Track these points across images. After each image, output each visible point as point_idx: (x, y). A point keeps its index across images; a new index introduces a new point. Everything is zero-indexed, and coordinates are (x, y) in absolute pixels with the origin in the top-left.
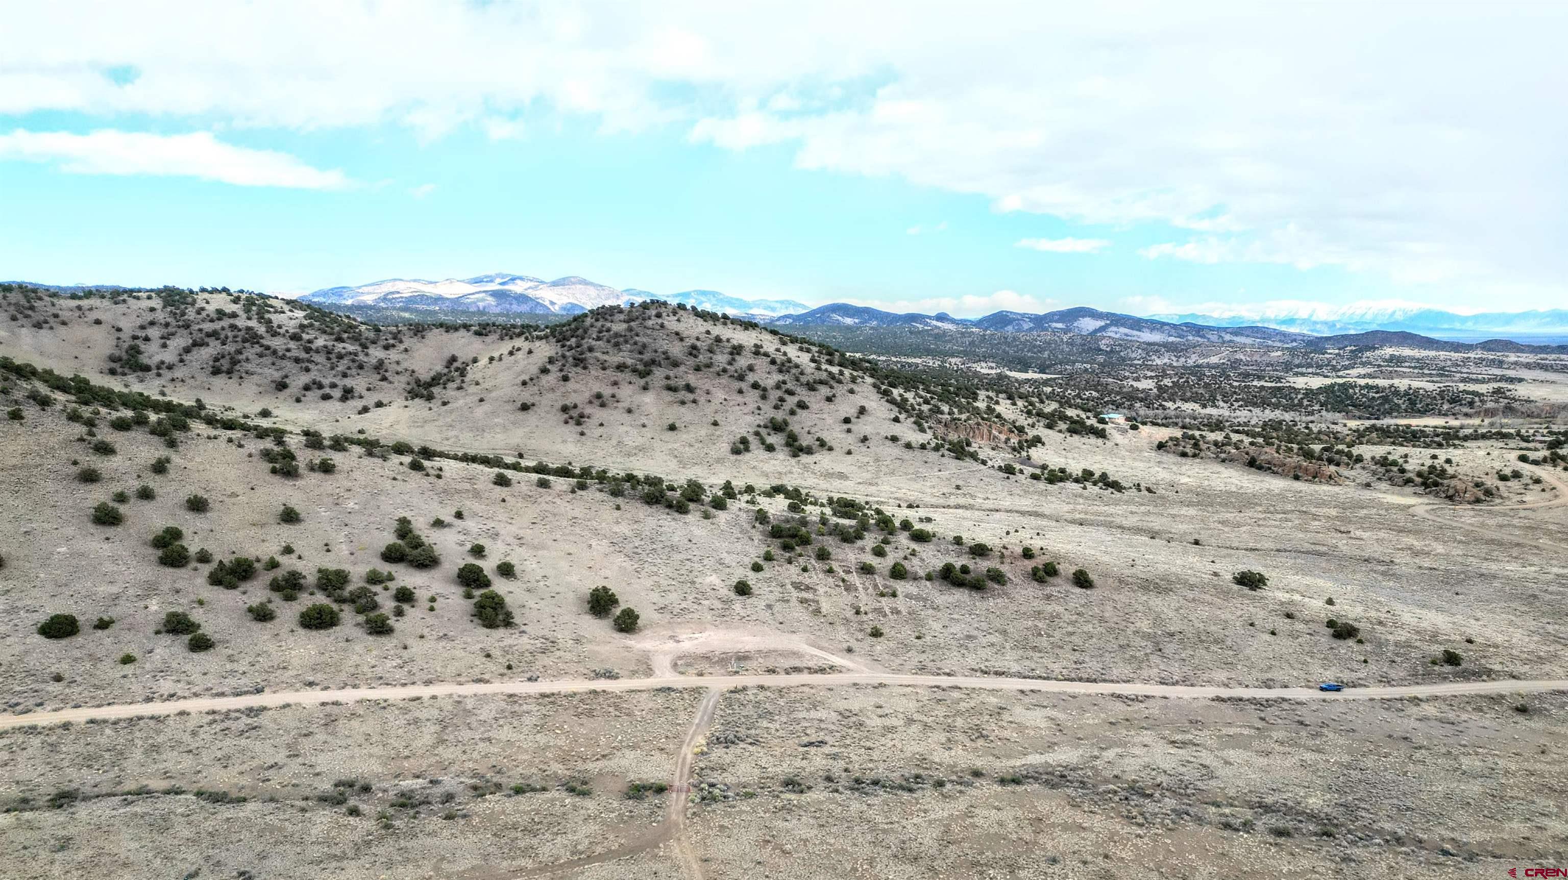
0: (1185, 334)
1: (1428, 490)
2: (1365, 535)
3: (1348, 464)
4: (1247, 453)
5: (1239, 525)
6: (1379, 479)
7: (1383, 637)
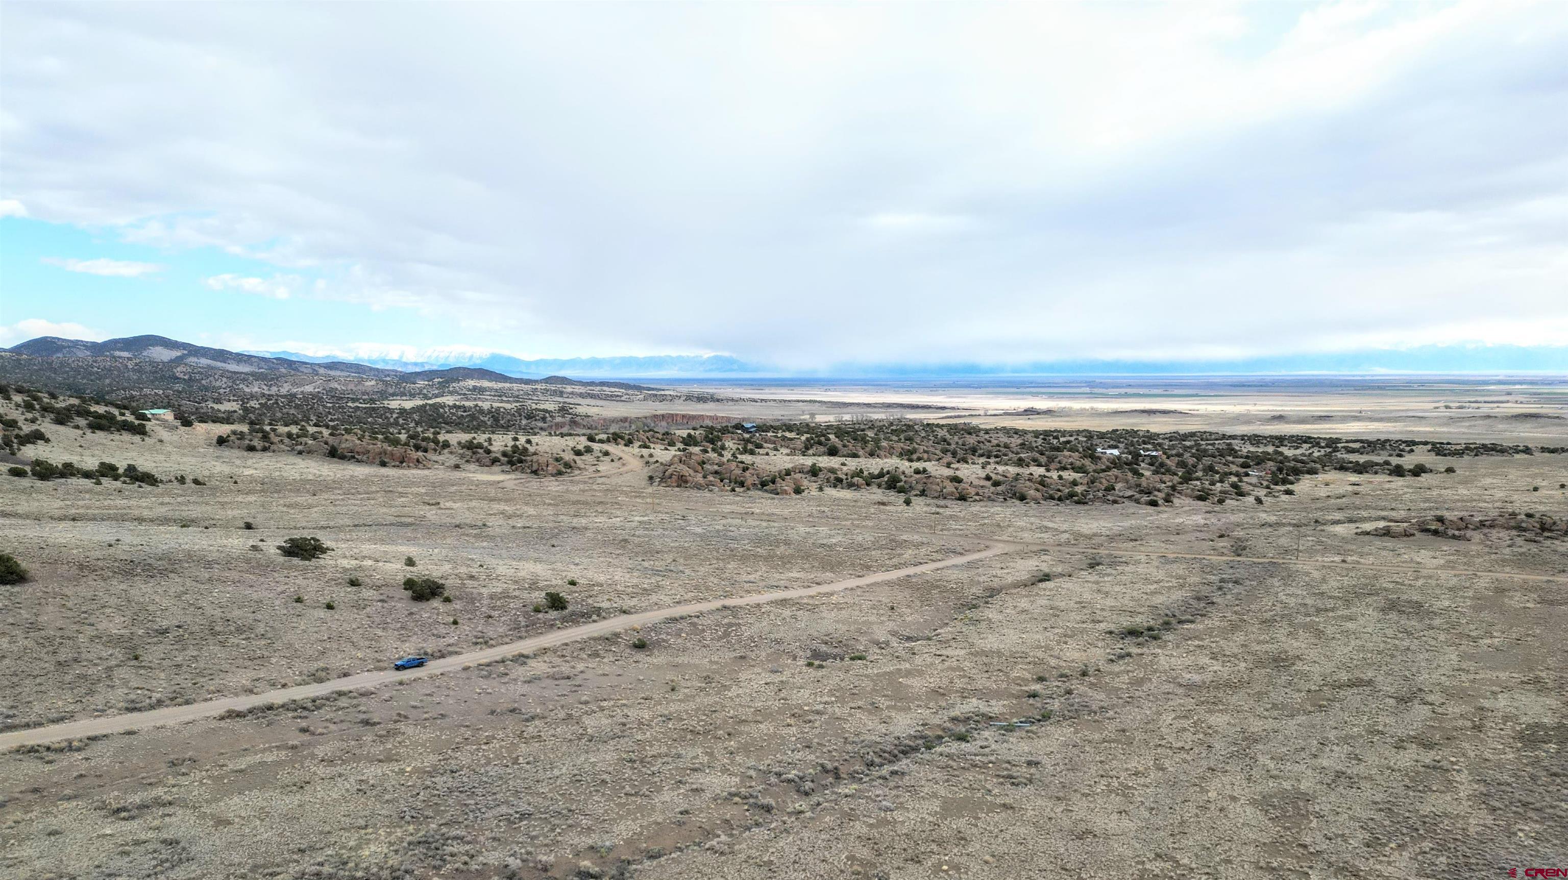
0: (277, 367)
1: (514, 467)
2: (456, 506)
3: (435, 450)
4: (326, 443)
5: (310, 507)
6: (467, 461)
7: (475, 591)
